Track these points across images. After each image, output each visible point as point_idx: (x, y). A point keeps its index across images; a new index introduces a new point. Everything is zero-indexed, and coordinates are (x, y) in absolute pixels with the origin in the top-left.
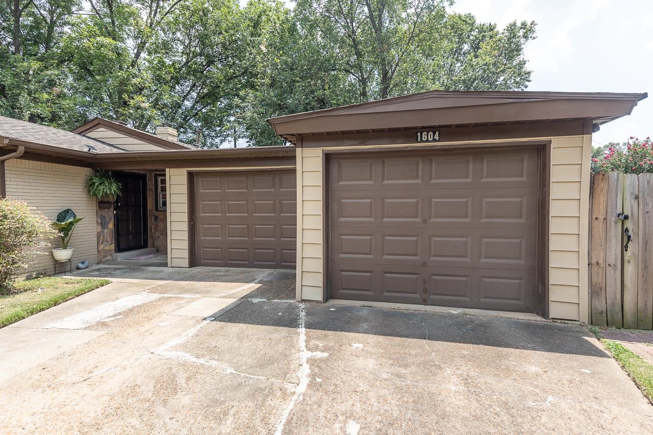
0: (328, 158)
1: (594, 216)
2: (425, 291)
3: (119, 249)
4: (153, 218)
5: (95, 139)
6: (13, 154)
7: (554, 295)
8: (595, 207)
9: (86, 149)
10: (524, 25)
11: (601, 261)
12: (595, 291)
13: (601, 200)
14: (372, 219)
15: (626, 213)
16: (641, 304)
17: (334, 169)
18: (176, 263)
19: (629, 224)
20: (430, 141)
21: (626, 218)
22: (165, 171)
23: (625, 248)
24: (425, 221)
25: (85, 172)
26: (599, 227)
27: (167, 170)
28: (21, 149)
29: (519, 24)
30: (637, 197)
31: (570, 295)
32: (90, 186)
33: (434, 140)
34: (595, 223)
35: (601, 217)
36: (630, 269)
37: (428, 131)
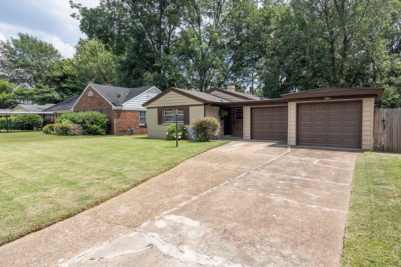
0: (298, 105)
1: (375, 121)
2: (327, 143)
3: (225, 134)
4: (233, 124)
5: (213, 95)
6: (208, 105)
7: (364, 143)
8: (376, 118)
9: (220, 102)
11: (377, 133)
12: (376, 141)
13: (377, 116)
14: (311, 122)
15: (384, 120)
16: (389, 145)
17: (300, 108)
18: (246, 138)
20: (327, 100)
21: (384, 121)
22: (243, 107)
23: (384, 129)
24: (327, 123)
25: (218, 108)
26: (376, 124)
27: (244, 107)
28: (210, 104)
30: (387, 115)
31: (368, 143)
32: (220, 113)
33: (329, 99)
34: (375, 122)
35: (377, 121)
37: (327, 97)
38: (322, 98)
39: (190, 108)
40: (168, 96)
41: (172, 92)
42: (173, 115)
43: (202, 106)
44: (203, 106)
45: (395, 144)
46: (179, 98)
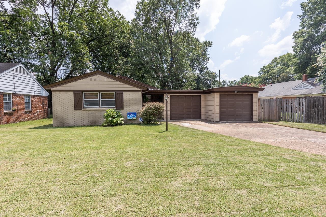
0: (221, 95)
2: (235, 119)
7: (254, 117)
8: (259, 103)
10: (209, 42)
11: (259, 112)
12: (259, 116)
14: (226, 106)
19: (262, 106)
23: (262, 110)
24: (235, 106)
29: (207, 42)
30: (263, 102)
31: (256, 117)
33: (238, 93)
35: (259, 105)
36: (263, 112)
37: (237, 91)
38: (234, 92)
39: (124, 93)
40: (93, 80)
41: (99, 75)
42: (98, 100)
43: (139, 92)
44: (141, 92)
45: (266, 117)
46: (110, 83)
